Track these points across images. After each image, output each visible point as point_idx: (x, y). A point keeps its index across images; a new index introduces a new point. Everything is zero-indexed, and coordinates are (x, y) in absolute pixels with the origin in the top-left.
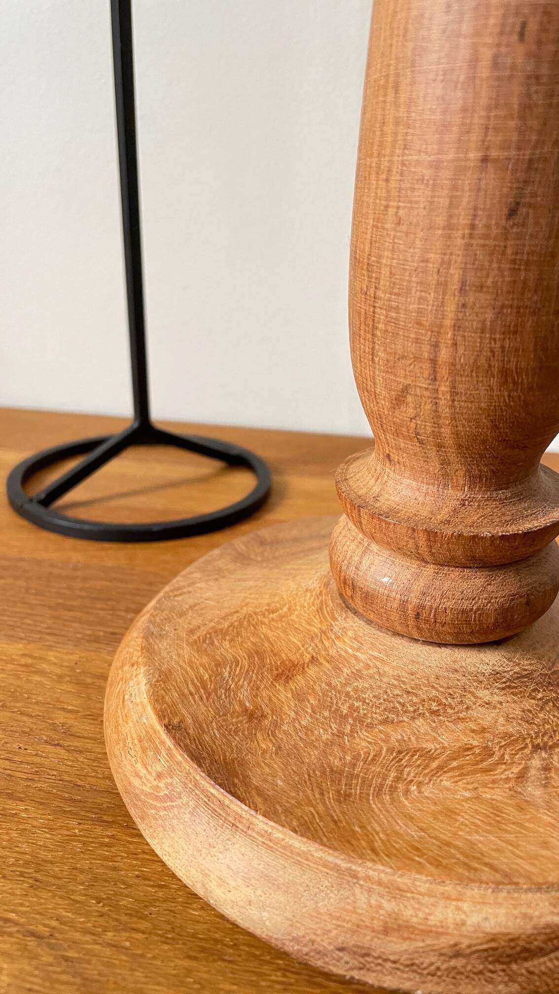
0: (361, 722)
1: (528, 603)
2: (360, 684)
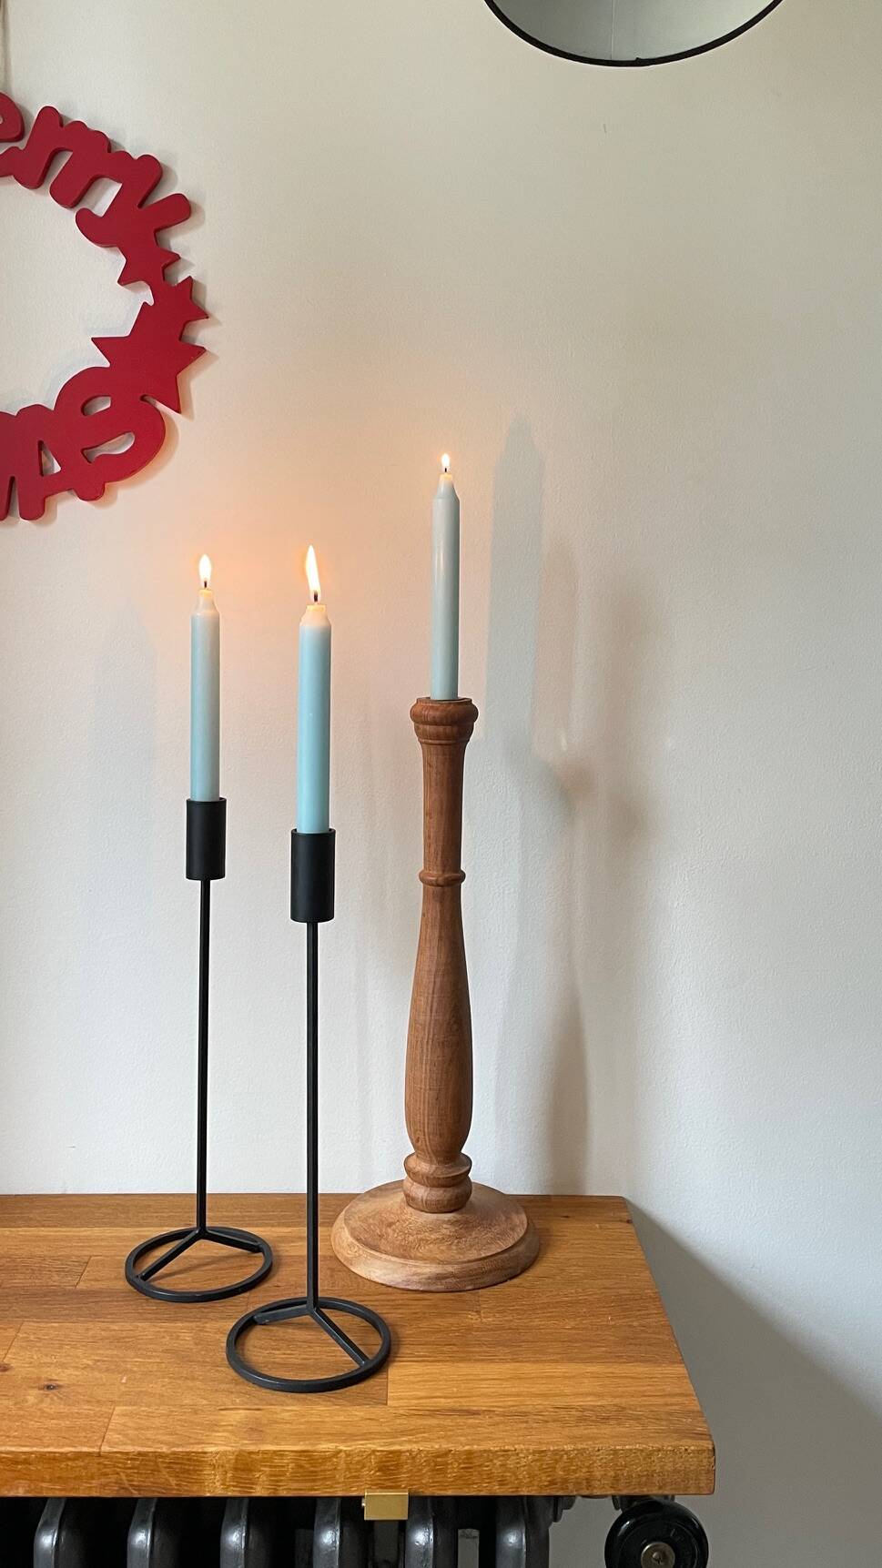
0: (411, 1234)
1: (459, 1197)
2: (412, 1225)
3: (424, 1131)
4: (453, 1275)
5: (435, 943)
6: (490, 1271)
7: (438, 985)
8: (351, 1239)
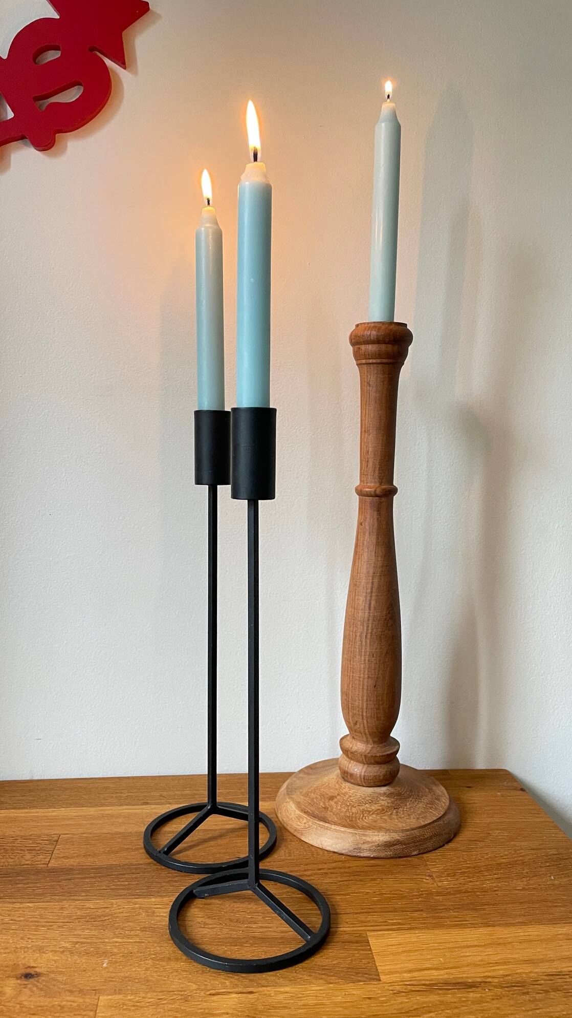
0: (353, 806)
1: (390, 773)
2: (352, 798)
3: (362, 715)
4: (398, 842)
5: (372, 548)
6: (431, 838)
7: (376, 585)
8: (298, 812)
